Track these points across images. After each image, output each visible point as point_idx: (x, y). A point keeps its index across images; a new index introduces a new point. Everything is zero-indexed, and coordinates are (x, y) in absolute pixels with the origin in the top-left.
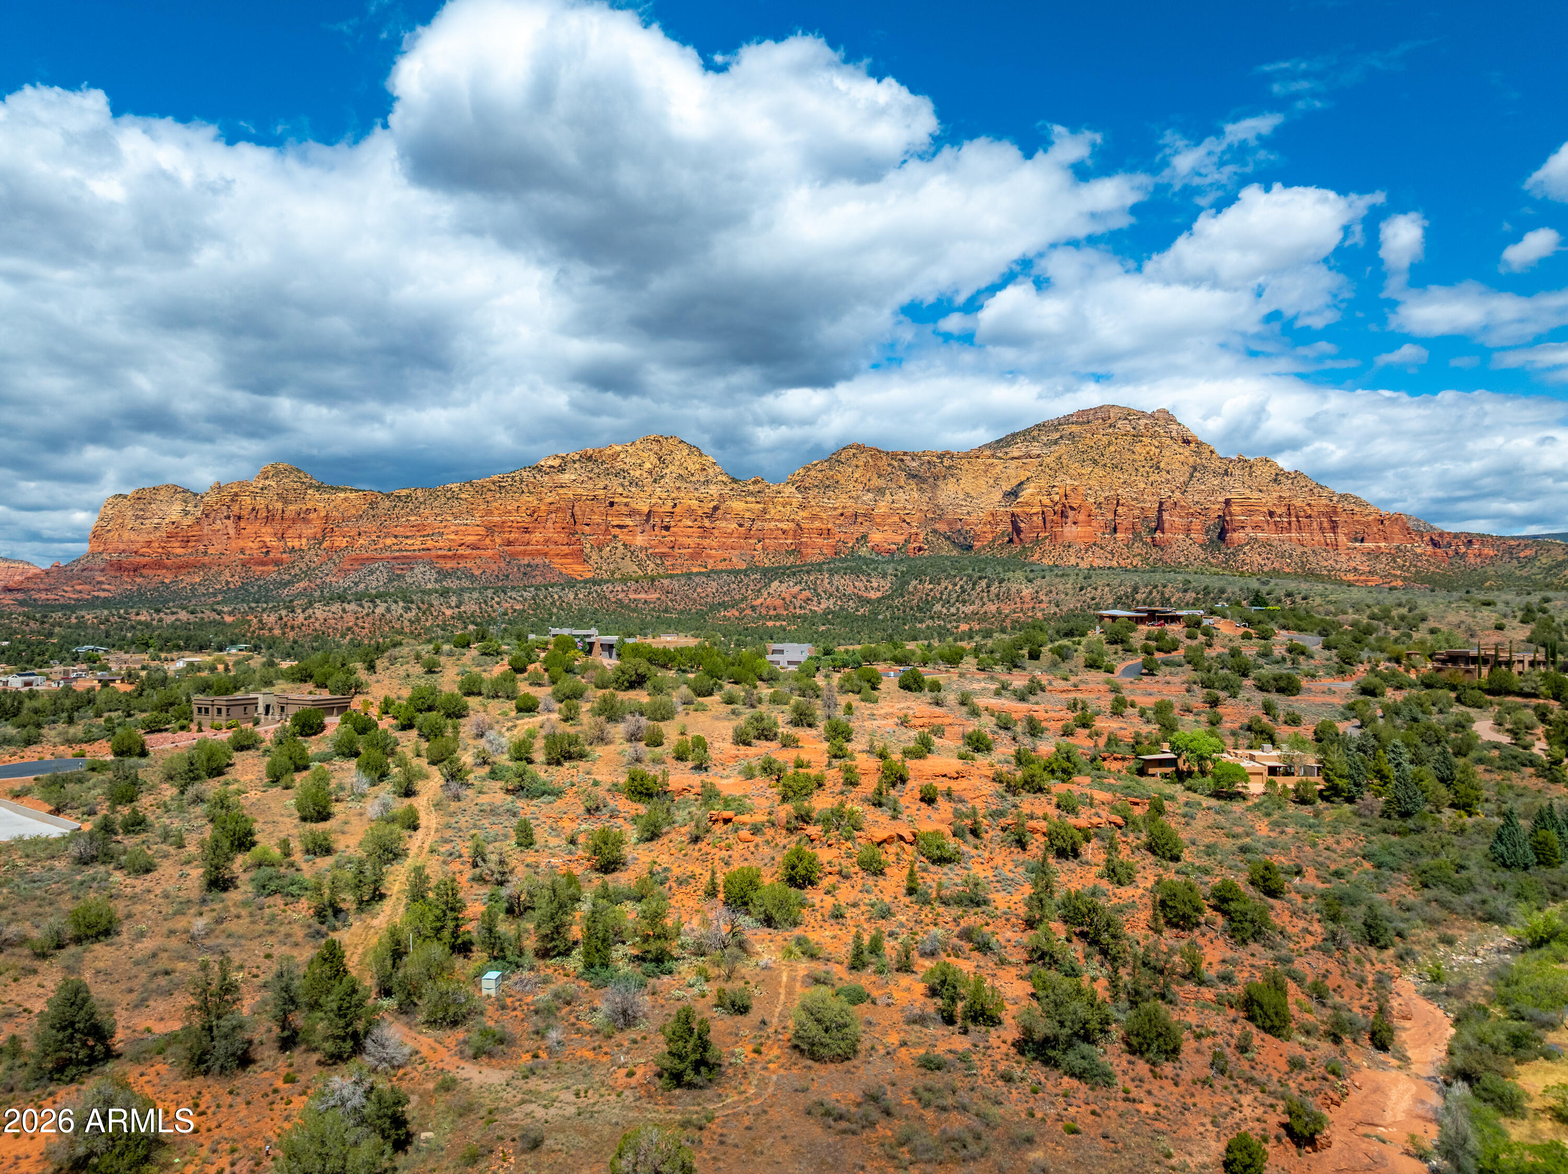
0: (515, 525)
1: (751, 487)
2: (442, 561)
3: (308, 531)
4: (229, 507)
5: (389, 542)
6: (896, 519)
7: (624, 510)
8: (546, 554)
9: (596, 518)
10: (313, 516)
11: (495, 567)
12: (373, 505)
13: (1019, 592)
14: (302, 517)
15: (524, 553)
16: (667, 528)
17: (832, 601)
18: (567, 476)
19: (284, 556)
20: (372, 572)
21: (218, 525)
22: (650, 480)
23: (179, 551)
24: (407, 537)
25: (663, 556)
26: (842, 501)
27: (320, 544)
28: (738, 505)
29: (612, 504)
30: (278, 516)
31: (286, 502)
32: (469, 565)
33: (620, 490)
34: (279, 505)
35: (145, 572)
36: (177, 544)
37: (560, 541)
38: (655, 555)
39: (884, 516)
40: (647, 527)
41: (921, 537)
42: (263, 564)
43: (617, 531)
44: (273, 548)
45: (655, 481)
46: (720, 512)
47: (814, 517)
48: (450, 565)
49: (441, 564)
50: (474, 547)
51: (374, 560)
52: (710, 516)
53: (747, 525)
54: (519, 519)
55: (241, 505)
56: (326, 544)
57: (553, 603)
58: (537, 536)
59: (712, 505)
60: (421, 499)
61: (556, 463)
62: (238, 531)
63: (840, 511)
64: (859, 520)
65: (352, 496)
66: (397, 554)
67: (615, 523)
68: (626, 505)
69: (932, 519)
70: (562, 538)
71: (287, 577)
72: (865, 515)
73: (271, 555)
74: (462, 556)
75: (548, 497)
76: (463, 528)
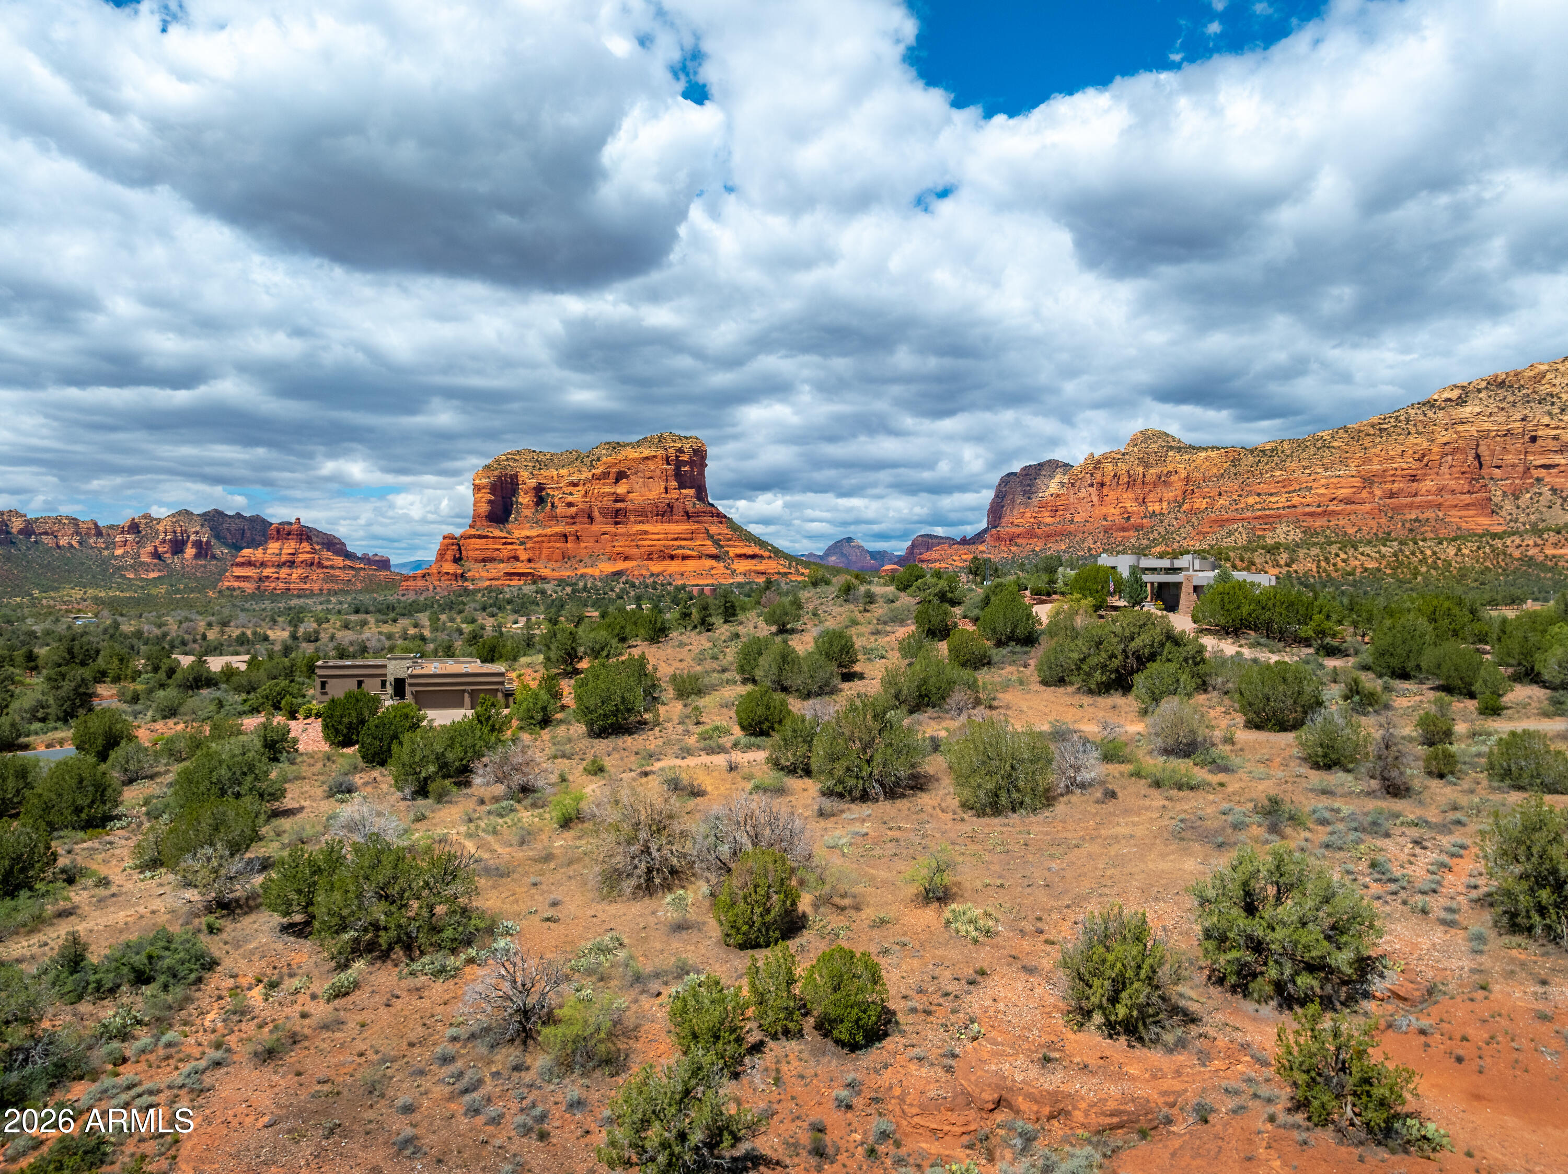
0: (1399, 472)
2: (1310, 519)
3: (1169, 495)
4: (1092, 475)
5: (1251, 500)
7: (1552, 445)
8: (1439, 506)
9: (1511, 458)
10: (1174, 478)
11: (1373, 524)
12: (1235, 462)
14: (1163, 481)
15: (1411, 506)
18: (1468, 409)
19: (1145, 521)
20: (1230, 534)
21: (1083, 493)
23: (1050, 520)
24: (1271, 495)
27: (1180, 507)
29: (1533, 439)
30: (1139, 481)
31: (1147, 466)
32: (1341, 523)
33: (1546, 420)
34: (1140, 470)
35: (1019, 541)
36: (1047, 514)
37: (1459, 489)
42: (1124, 529)
43: (1541, 473)
44: (1134, 513)
48: (1319, 523)
49: (1309, 522)
50: (1348, 501)
51: (1234, 520)
54: (1405, 466)
55: (1103, 472)
56: (1186, 507)
57: (1423, 561)
58: (1428, 484)
60: (1288, 452)
61: (1455, 394)
62: (1101, 498)
65: (1213, 454)
66: (1259, 513)
67: (1538, 463)
68: (1555, 438)
70: (1463, 484)
71: (1145, 542)
73: (1132, 520)
74: (1333, 513)
75: (1443, 437)
76: (1335, 480)
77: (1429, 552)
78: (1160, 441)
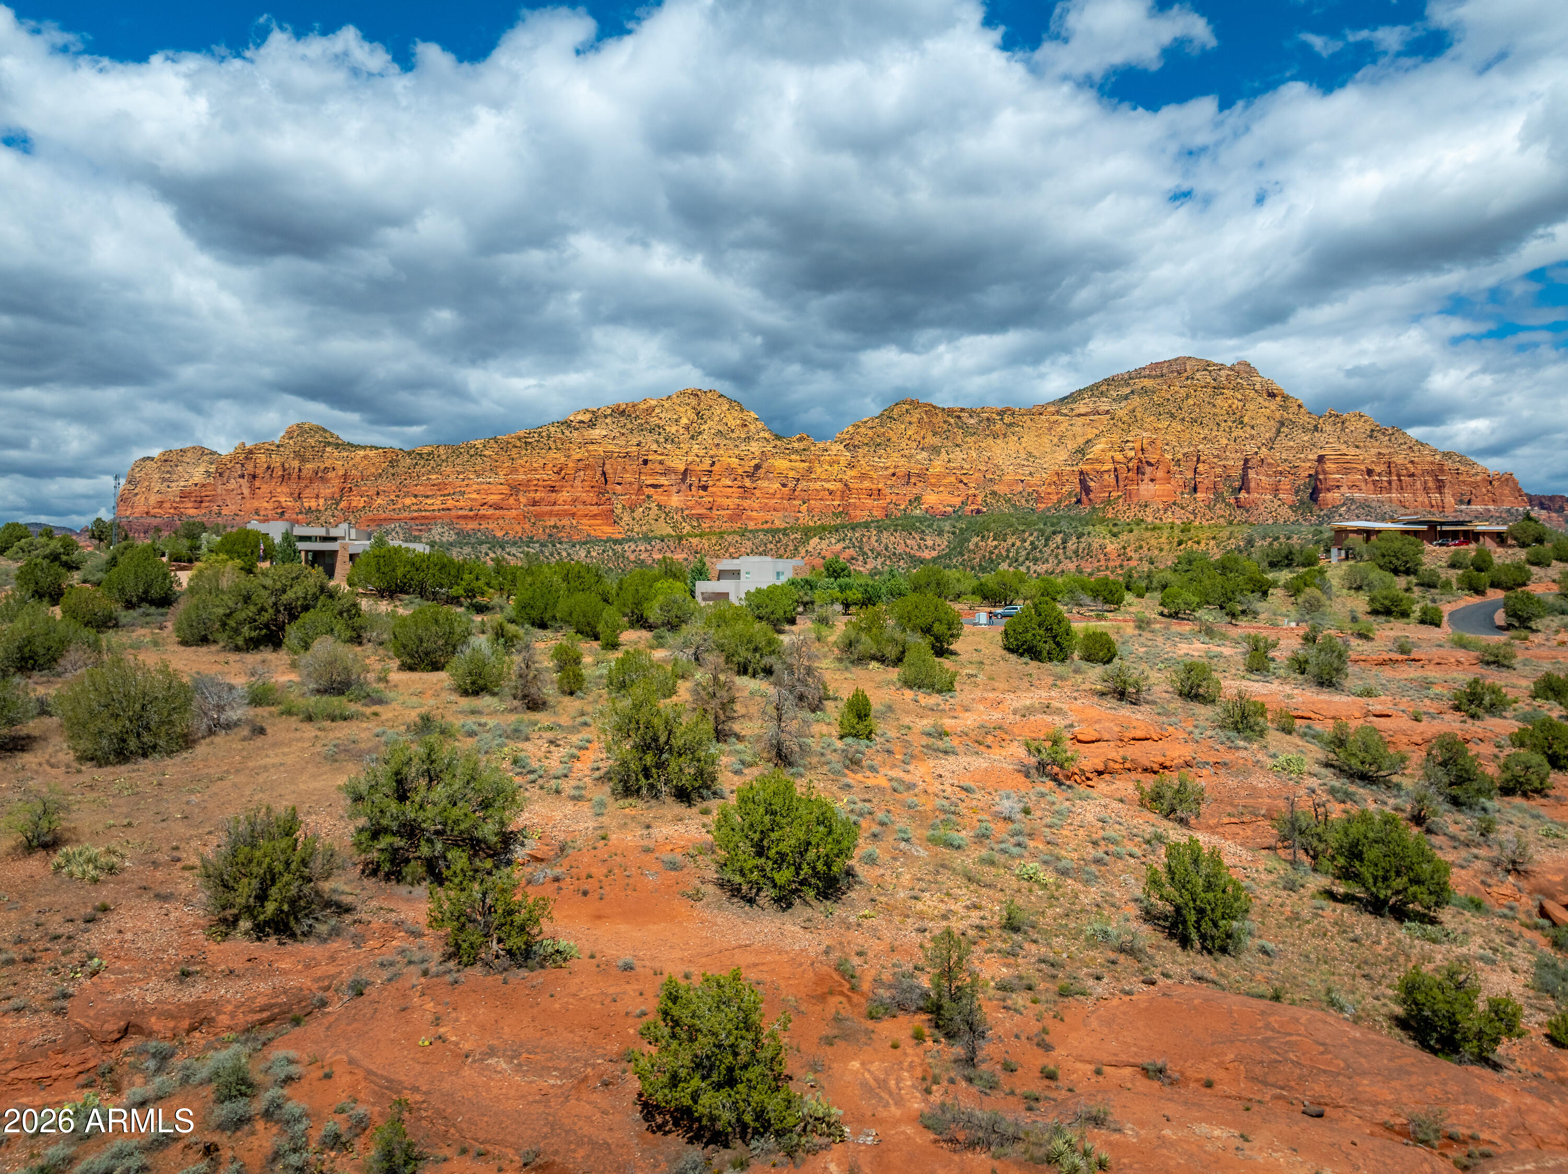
0: (541, 483)
1: (796, 445)
2: (462, 522)
3: (326, 491)
4: (243, 465)
5: (408, 501)
6: (953, 479)
7: (659, 468)
8: (573, 515)
9: (629, 477)
10: (331, 475)
11: (519, 528)
12: (393, 463)
13: (1103, 547)
14: (320, 476)
15: (550, 514)
16: (705, 488)
17: (880, 560)
18: (597, 431)
19: (300, 516)
20: (387, 533)
21: (232, 484)
22: (687, 436)
23: (192, 512)
24: (427, 497)
25: (700, 517)
26: (893, 460)
27: (337, 504)
28: (781, 464)
29: (646, 462)
30: (295, 475)
31: (303, 460)
32: (491, 526)
33: (654, 447)
34: (296, 464)
36: (190, 505)
37: (589, 501)
38: (691, 517)
39: (939, 476)
40: (684, 487)
41: (979, 499)
43: (651, 491)
44: (288, 508)
45: (692, 438)
46: (762, 471)
47: (863, 476)
48: (471, 525)
49: (462, 524)
50: (497, 507)
51: (391, 520)
52: (751, 475)
53: (791, 485)
54: (546, 477)
55: (256, 464)
56: (343, 504)
58: (564, 495)
59: (753, 463)
60: (444, 457)
61: (587, 417)
62: (253, 490)
63: (891, 471)
64: (913, 480)
65: (372, 453)
66: (416, 514)
67: (648, 482)
68: (661, 462)
69: (991, 480)
70: (591, 497)
72: (919, 475)
73: (287, 514)
74: (484, 517)
75: (577, 454)
76: (485, 487)
77: (564, 554)
78: (317, 436)
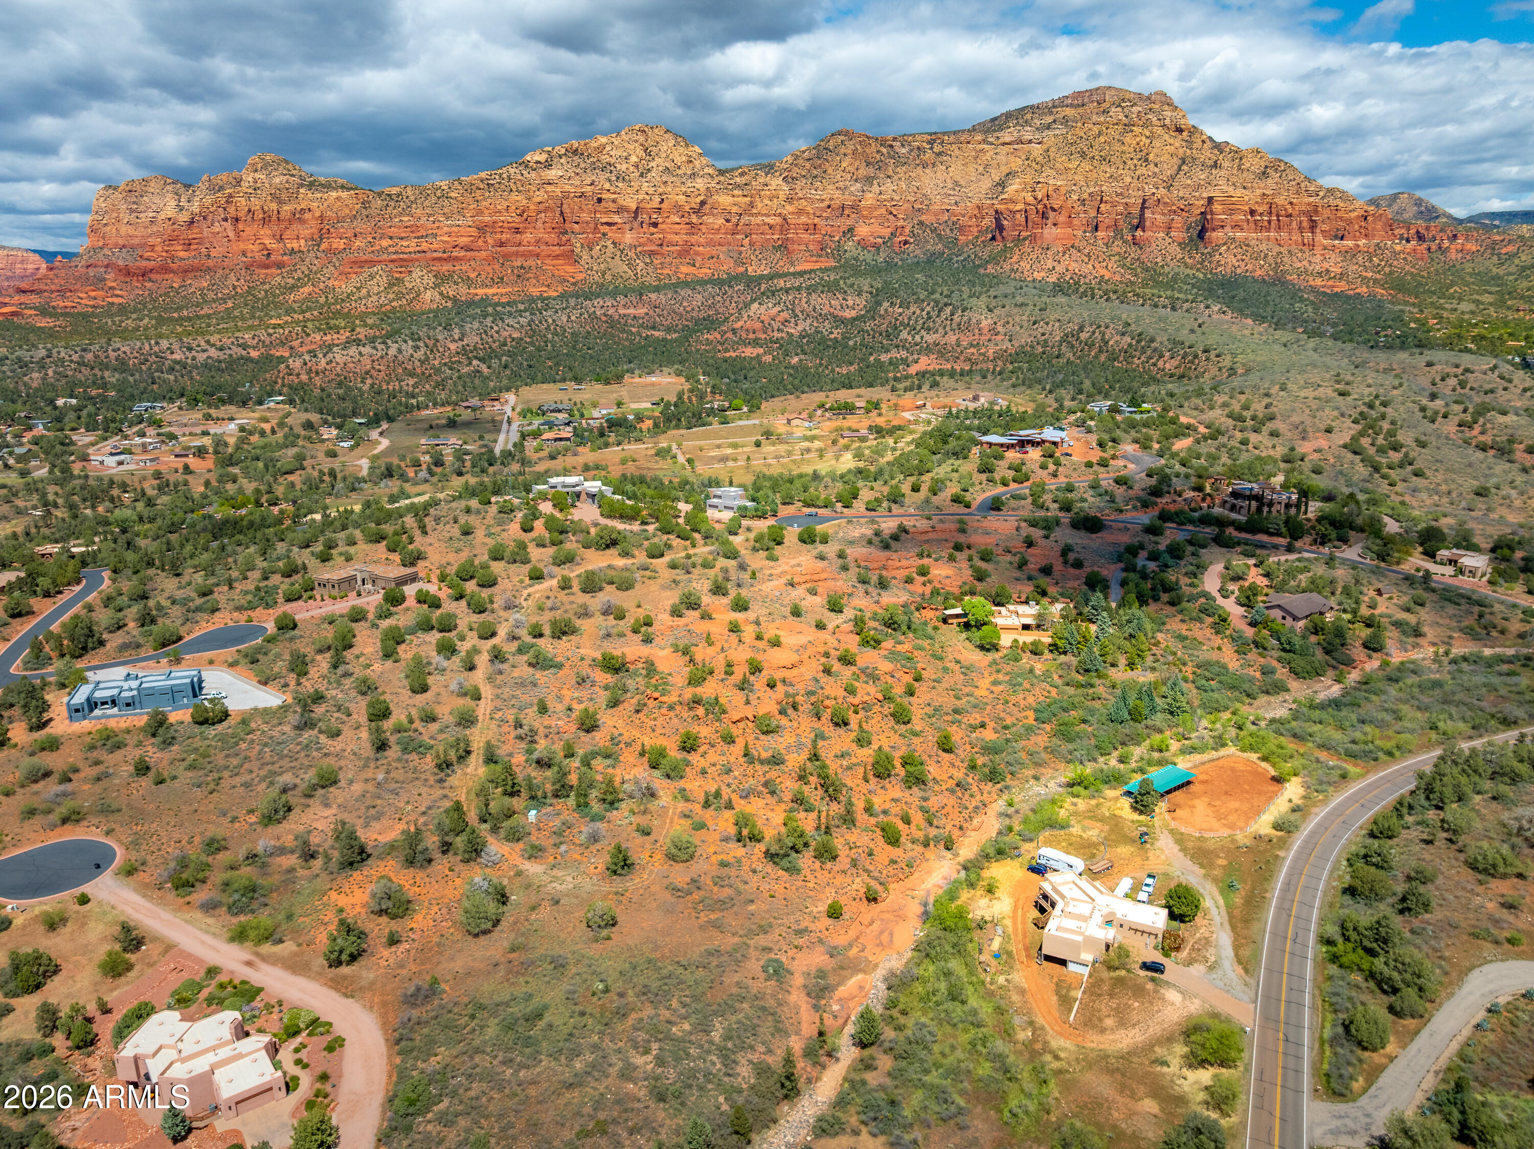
0: (505, 225)
1: (738, 180)
2: (438, 264)
3: (306, 232)
4: (224, 209)
5: (385, 243)
6: (883, 211)
7: (612, 207)
8: (538, 255)
9: (585, 217)
10: (307, 216)
11: (489, 269)
12: (365, 204)
13: (979, 322)
14: (297, 217)
15: (517, 254)
16: (655, 225)
17: (808, 322)
18: (553, 172)
19: (285, 258)
20: (371, 275)
21: (217, 228)
22: (637, 174)
23: (182, 254)
24: (402, 239)
25: (652, 253)
26: (828, 192)
27: (319, 245)
28: (724, 200)
29: (600, 200)
30: (274, 218)
31: (280, 202)
32: (464, 267)
33: (607, 186)
34: (274, 206)
35: (153, 276)
36: (180, 248)
37: (551, 242)
38: (643, 253)
39: (871, 208)
40: (636, 224)
41: (907, 230)
42: (267, 267)
43: (606, 229)
44: (273, 250)
45: (642, 175)
46: (707, 206)
47: (800, 212)
48: (445, 268)
49: (437, 267)
50: (468, 249)
51: (373, 263)
52: (697, 212)
53: (734, 220)
56: (324, 246)
58: (528, 237)
59: (698, 200)
60: (412, 199)
61: (543, 158)
62: (238, 234)
63: (827, 203)
64: (846, 212)
65: (344, 194)
66: (394, 256)
67: (604, 220)
68: (614, 201)
69: (919, 210)
70: (553, 238)
71: (291, 281)
72: (852, 207)
73: (273, 257)
74: (457, 259)
75: (537, 196)
76: (455, 229)
